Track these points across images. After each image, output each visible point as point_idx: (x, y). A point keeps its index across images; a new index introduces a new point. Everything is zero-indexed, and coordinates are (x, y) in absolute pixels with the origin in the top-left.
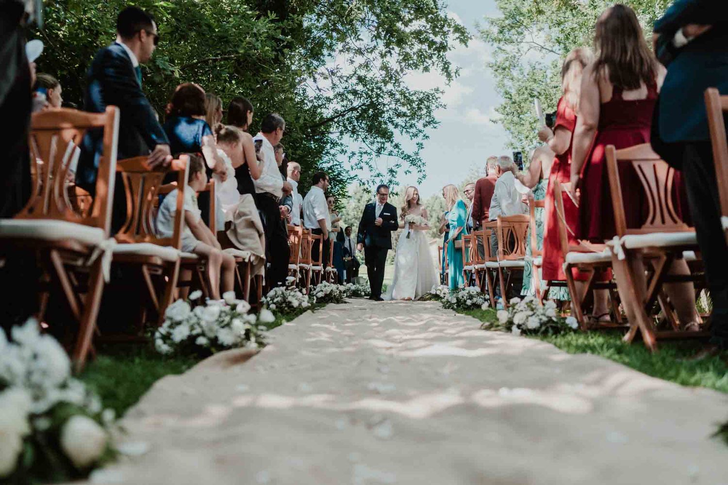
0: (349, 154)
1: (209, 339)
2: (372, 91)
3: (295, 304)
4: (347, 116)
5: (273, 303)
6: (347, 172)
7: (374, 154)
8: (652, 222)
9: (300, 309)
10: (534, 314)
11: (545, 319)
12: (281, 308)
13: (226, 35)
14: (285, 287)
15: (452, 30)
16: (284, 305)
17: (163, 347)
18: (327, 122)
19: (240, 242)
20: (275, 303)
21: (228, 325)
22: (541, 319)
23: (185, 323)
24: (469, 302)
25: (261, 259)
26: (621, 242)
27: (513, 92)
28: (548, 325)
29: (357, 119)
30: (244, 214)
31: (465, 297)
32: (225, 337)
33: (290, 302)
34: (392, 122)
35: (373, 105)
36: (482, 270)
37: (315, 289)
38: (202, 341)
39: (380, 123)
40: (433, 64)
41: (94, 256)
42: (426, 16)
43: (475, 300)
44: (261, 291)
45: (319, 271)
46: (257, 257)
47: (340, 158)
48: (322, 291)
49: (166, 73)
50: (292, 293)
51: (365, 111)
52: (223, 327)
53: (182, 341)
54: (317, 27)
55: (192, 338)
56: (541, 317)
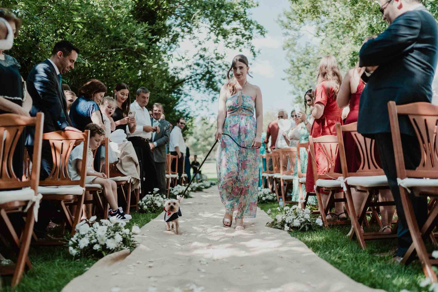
0: (195, 101)
1: (101, 245)
2: (208, 63)
3: (159, 205)
4: (193, 79)
5: (146, 205)
6: (194, 112)
7: (210, 102)
8: (363, 168)
9: (162, 208)
10: (297, 217)
11: (303, 220)
12: (150, 207)
13: (118, 36)
14: (153, 195)
15: (255, 27)
16: (152, 206)
17: (73, 251)
18: (181, 82)
19: (124, 171)
20: (147, 205)
21: (113, 237)
22: (301, 220)
23: (87, 235)
24: (264, 198)
25: (138, 180)
26: (345, 181)
27: (295, 60)
28: (306, 224)
29: (200, 80)
30: (126, 153)
31: (262, 196)
32: (111, 244)
33: (156, 204)
34: (220, 82)
35: (208, 72)
36: (272, 177)
37: (173, 190)
38: (97, 247)
39: (213, 82)
40: (245, 47)
41: (29, 206)
42: (239, 19)
43: (267, 197)
44: (138, 197)
45: (176, 178)
46: (135, 179)
47: (190, 103)
48: (177, 191)
49: (80, 65)
50: (157, 198)
51: (204, 76)
52: (109, 238)
53: (85, 247)
54: (175, 25)
55: (91, 245)
56: (301, 219)
